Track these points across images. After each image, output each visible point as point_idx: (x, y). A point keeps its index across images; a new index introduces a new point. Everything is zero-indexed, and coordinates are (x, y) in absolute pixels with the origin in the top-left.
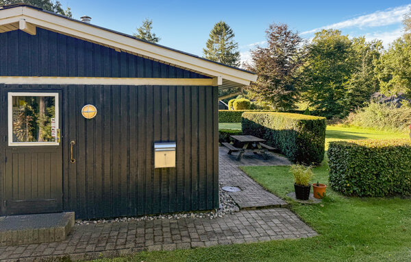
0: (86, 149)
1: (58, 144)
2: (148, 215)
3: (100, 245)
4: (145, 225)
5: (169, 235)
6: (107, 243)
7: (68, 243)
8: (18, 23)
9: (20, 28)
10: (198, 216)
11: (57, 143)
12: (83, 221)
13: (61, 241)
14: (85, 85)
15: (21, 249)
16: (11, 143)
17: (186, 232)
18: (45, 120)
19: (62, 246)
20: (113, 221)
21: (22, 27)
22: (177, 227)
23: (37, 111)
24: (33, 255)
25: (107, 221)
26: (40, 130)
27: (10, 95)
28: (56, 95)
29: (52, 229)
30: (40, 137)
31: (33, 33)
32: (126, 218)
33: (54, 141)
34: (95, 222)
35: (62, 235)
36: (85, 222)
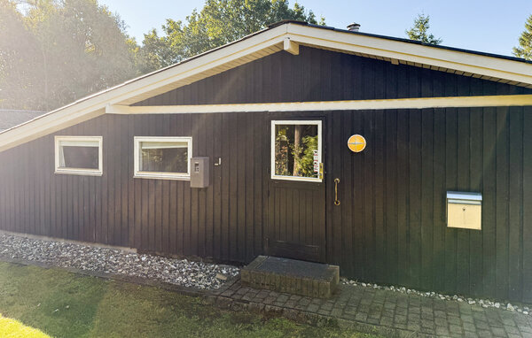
0: (352, 191)
1: (321, 181)
2: (437, 292)
3: (373, 316)
4: (433, 305)
5: (473, 329)
6: (382, 316)
7: (334, 304)
8: (282, 43)
9: (285, 49)
10: (520, 310)
11: (319, 180)
12: (349, 280)
13: (326, 299)
14: (353, 111)
15: (284, 298)
16: (273, 176)
17: (502, 330)
18: (300, 152)
19: (327, 306)
20: (387, 288)
21: (287, 47)
22: (484, 318)
23: (292, 142)
24: (297, 307)
25: (379, 287)
26: (295, 163)
27: (274, 123)
28: (319, 123)
29: (316, 282)
30: (295, 171)
31: (296, 52)
32: (404, 289)
33: (317, 177)
34: (364, 285)
35: (327, 292)
36: (352, 282)
